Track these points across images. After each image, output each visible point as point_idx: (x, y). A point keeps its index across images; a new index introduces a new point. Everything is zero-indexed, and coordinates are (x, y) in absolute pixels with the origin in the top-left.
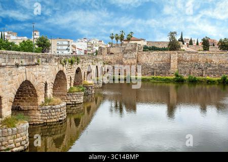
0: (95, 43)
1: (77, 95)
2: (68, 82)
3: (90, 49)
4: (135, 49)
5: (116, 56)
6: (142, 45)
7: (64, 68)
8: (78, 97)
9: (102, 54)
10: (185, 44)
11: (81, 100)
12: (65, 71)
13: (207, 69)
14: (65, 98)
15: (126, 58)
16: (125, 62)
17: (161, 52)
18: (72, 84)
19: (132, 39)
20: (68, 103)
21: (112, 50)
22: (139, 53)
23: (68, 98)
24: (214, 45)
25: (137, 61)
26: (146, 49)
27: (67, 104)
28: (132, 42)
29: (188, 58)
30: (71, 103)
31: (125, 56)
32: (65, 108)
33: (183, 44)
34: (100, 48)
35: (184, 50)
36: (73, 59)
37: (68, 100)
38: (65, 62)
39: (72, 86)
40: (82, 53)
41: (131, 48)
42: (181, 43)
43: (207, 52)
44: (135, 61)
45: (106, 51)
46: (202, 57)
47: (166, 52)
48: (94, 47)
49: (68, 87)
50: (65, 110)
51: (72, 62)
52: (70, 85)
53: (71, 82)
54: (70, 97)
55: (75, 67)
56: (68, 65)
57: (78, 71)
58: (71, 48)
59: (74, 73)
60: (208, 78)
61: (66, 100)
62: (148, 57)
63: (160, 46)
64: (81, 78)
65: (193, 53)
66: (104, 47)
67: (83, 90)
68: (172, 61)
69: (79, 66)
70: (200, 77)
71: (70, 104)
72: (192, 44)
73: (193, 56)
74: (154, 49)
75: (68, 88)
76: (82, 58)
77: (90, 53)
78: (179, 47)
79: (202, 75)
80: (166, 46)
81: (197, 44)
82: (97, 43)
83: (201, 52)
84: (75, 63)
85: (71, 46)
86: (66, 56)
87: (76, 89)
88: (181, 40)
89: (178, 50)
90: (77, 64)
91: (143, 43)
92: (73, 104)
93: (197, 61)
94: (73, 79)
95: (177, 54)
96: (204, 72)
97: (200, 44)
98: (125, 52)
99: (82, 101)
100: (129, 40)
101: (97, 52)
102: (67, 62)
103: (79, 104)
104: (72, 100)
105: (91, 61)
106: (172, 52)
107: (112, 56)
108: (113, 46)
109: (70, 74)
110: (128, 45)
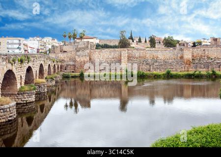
0: (48, 41)
1: (28, 94)
2: (18, 81)
3: (43, 47)
4: (88, 47)
5: (69, 54)
6: (95, 43)
7: (14, 67)
8: (30, 96)
9: (55, 52)
10: (135, 41)
11: (33, 98)
12: (14, 71)
13: (154, 64)
14: (16, 98)
15: (79, 56)
16: (78, 60)
17: (112, 49)
18: (23, 83)
19: (84, 37)
20: (18, 102)
21: (65, 48)
22: (92, 51)
23: (19, 97)
24: (160, 43)
25: (90, 59)
26: (98, 46)
27: (17, 104)
28: (85, 40)
29: (137, 55)
30: (22, 102)
31: (78, 53)
32: (15, 107)
33: (133, 41)
34: (53, 46)
35: (133, 48)
36: (23, 58)
37: (19, 99)
38: (14, 61)
39: (23, 85)
40: (35, 52)
41: (83, 46)
42: (131, 41)
43: (153, 49)
44: (88, 58)
45: (59, 49)
46: (150, 53)
47: (116, 49)
48: (47, 46)
49: (19, 86)
50: (15, 110)
51: (21, 61)
52: (21, 84)
53: (21, 81)
54: (20, 96)
55: (26, 66)
56: (17, 64)
57: (29, 70)
58: (22, 46)
59: (25, 72)
60: (155, 72)
61: (17, 100)
62: (100, 54)
63: (112, 44)
64: (33, 76)
65: (141, 50)
66: (57, 45)
67: (34, 89)
68: (122, 58)
69: (30, 64)
70: (148, 72)
71: (21, 104)
72: (141, 42)
73: (142, 53)
74: (106, 46)
75: (18, 88)
76: (33, 57)
77: (43, 51)
78: (129, 45)
79: (150, 70)
80: (117, 44)
81: (146, 42)
82: (50, 41)
83: (148, 49)
84: (26, 62)
85: (22, 45)
86: (15, 55)
87: (27, 88)
88: (131, 38)
89: (128, 47)
90: (28, 63)
91: (96, 41)
92: (25, 103)
93: (145, 57)
94: (24, 78)
95: (127, 51)
96: (151, 67)
97: (148, 41)
98: (77, 50)
99: (34, 100)
100: (81, 38)
101: (49, 50)
102: (17, 61)
103: (31, 102)
104: (23, 99)
105: (43, 59)
106: (122, 49)
107: (65, 54)
108: (67, 44)
109: (20, 73)
110: (81, 43)
